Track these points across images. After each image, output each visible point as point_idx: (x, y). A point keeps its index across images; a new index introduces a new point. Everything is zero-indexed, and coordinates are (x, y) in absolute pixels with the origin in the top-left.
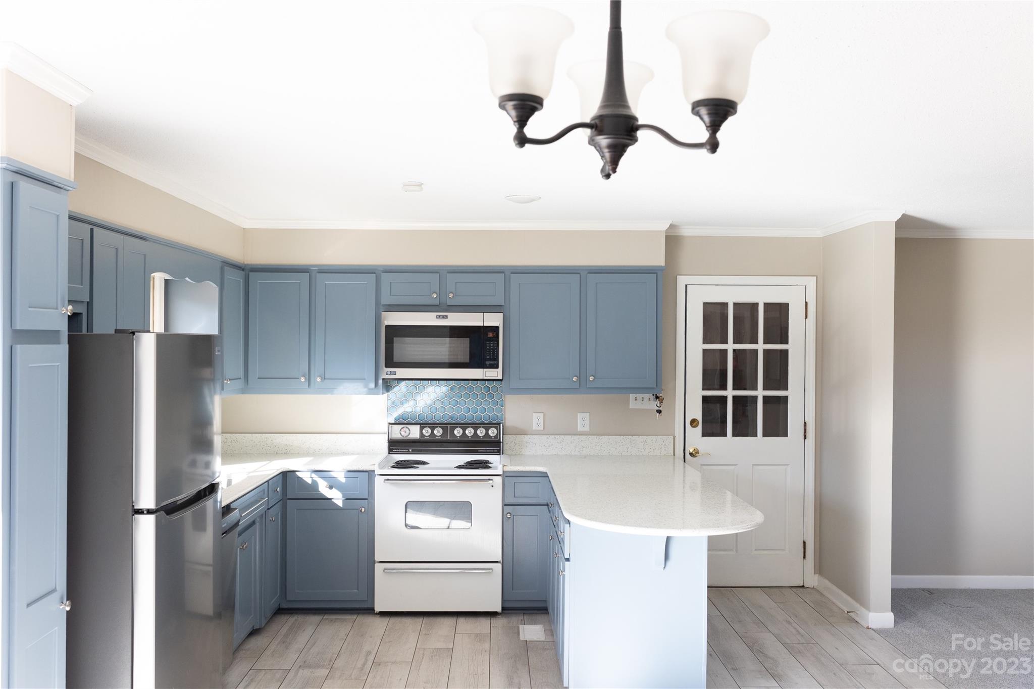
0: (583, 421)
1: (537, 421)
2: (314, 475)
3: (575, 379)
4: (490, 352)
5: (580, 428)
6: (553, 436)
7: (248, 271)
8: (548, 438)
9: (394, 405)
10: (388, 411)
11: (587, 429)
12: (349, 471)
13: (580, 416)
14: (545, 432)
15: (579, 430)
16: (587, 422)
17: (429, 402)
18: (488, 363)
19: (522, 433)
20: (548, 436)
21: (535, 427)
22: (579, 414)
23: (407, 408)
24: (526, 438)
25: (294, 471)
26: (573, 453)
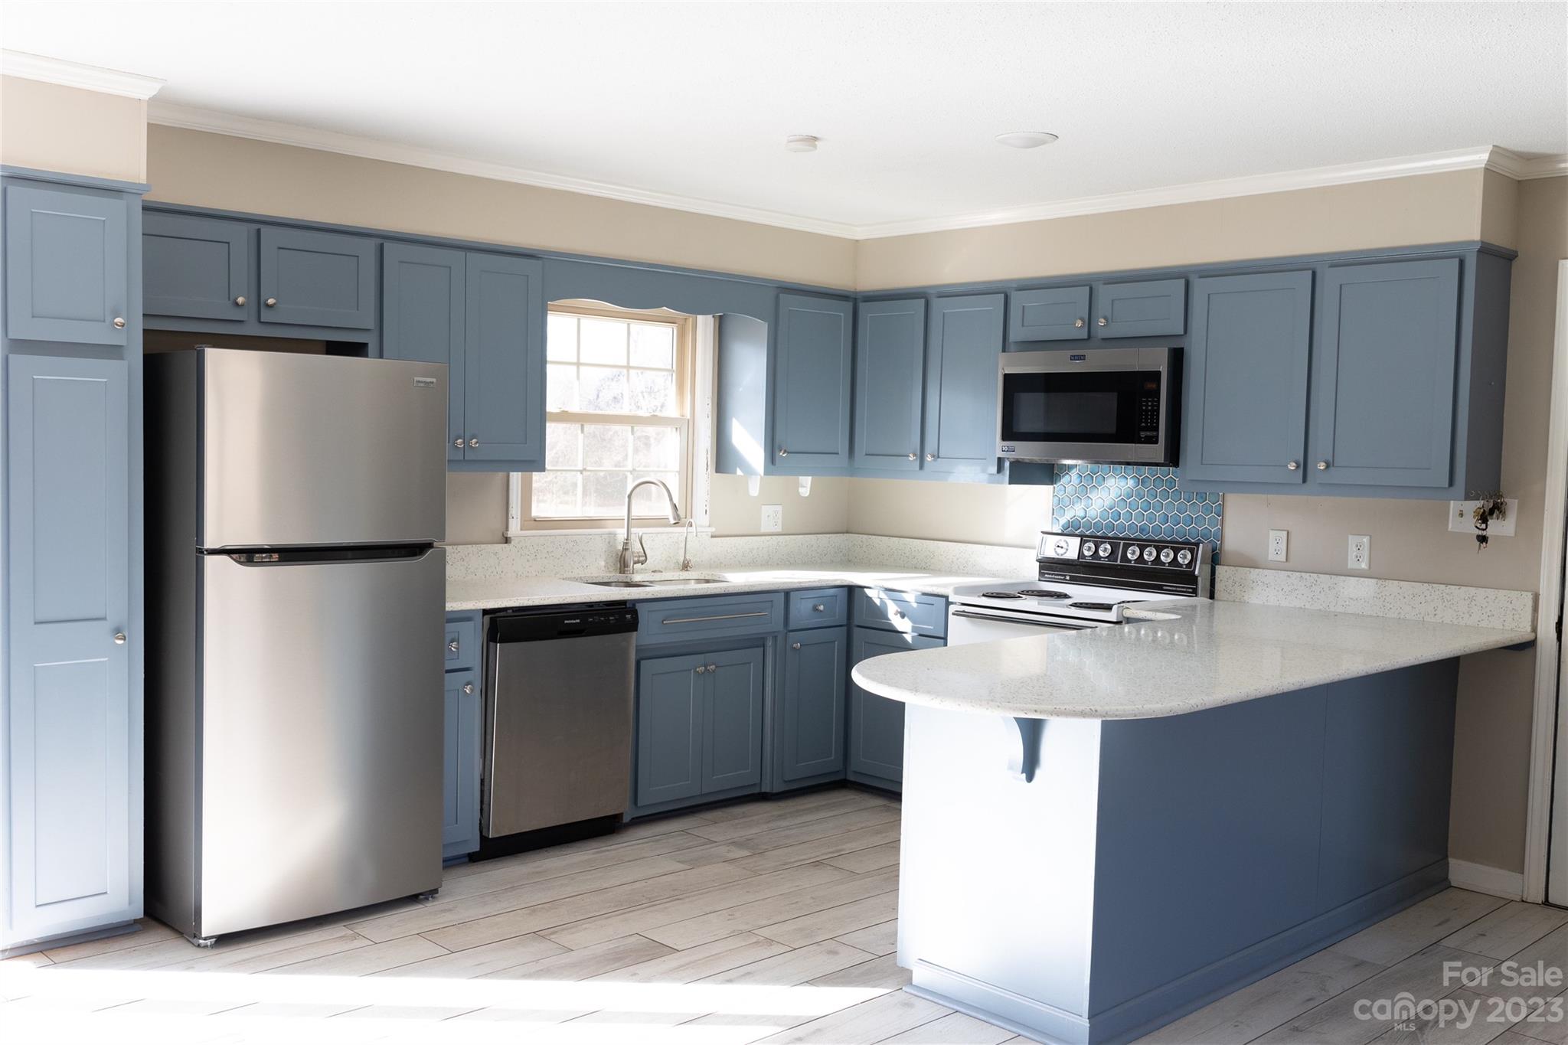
0: (1358, 550)
1: (1275, 547)
2: (883, 595)
3: (1292, 466)
4: (1147, 415)
5: (1352, 564)
6: (1298, 574)
7: (854, 302)
8: (1288, 576)
9: (1059, 507)
10: (1053, 514)
11: (1364, 566)
12: (924, 594)
13: (1353, 540)
14: (1287, 565)
15: (1349, 567)
16: (1365, 553)
17: (1108, 503)
18: (1143, 434)
19: (1252, 564)
20: (1289, 573)
21: (1272, 556)
22: (1350, 537)
23: (1076, 511)
24: (1254, 573)
25: (863, 587)
26: (1332, 609)
